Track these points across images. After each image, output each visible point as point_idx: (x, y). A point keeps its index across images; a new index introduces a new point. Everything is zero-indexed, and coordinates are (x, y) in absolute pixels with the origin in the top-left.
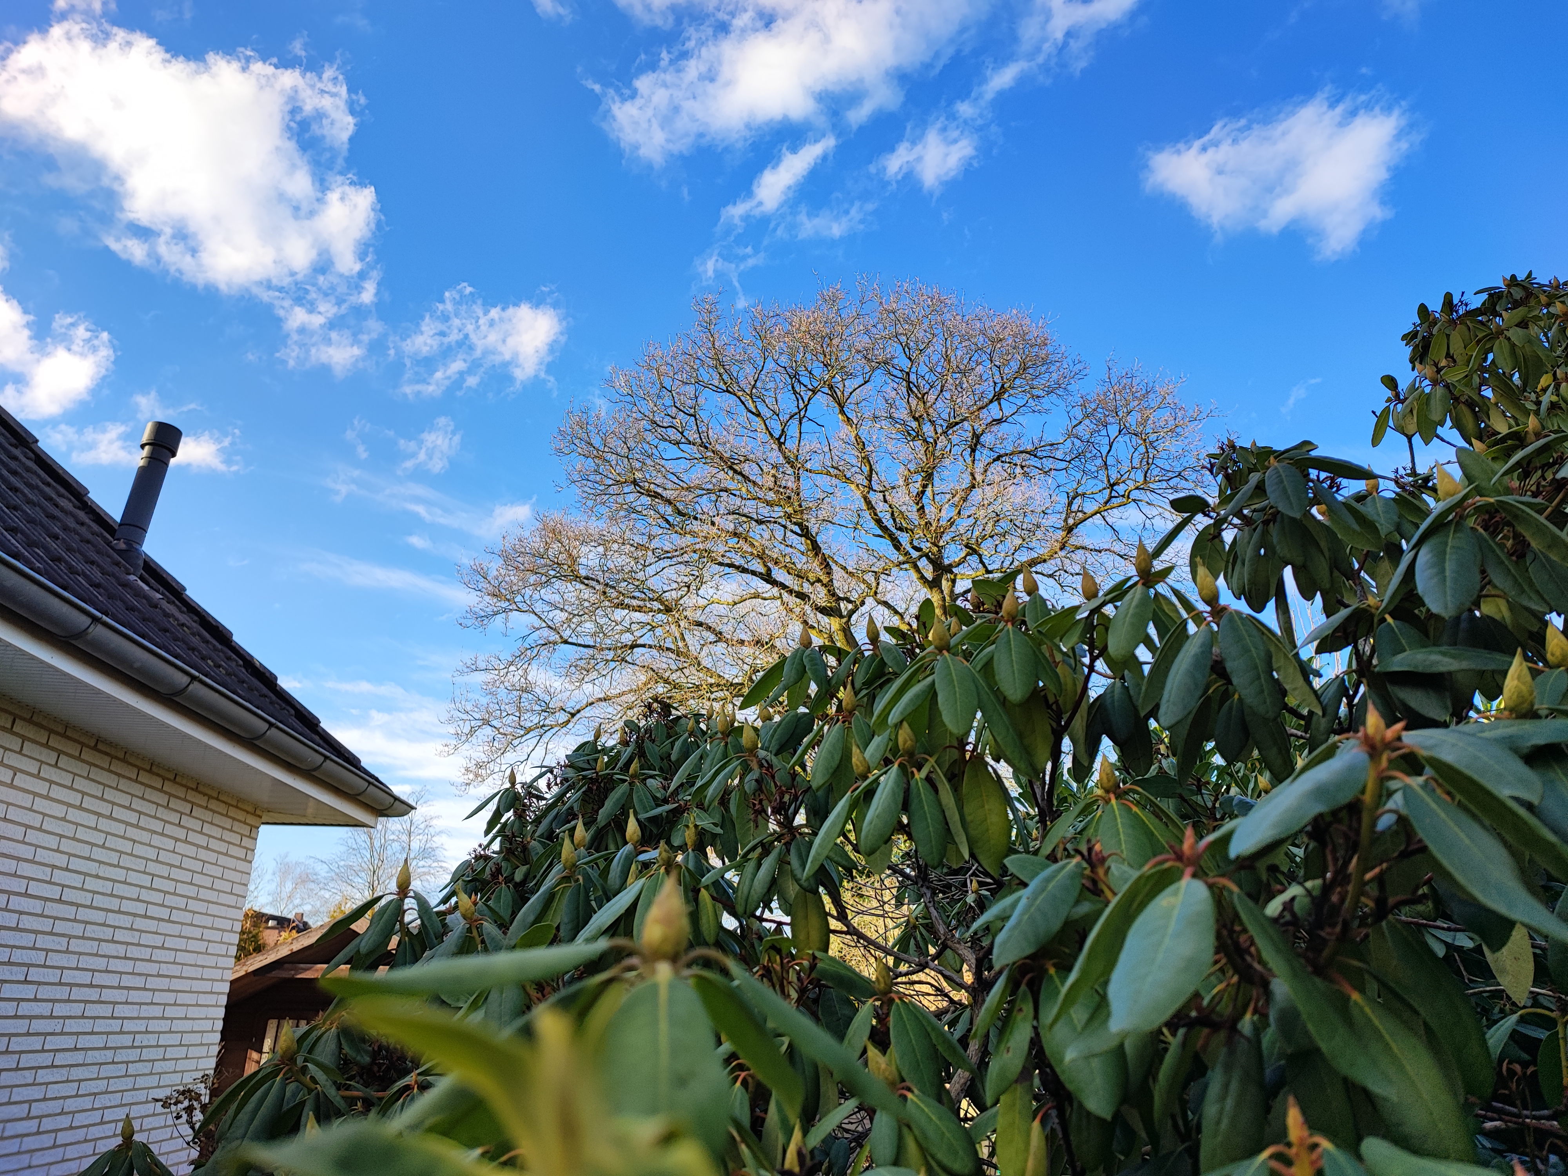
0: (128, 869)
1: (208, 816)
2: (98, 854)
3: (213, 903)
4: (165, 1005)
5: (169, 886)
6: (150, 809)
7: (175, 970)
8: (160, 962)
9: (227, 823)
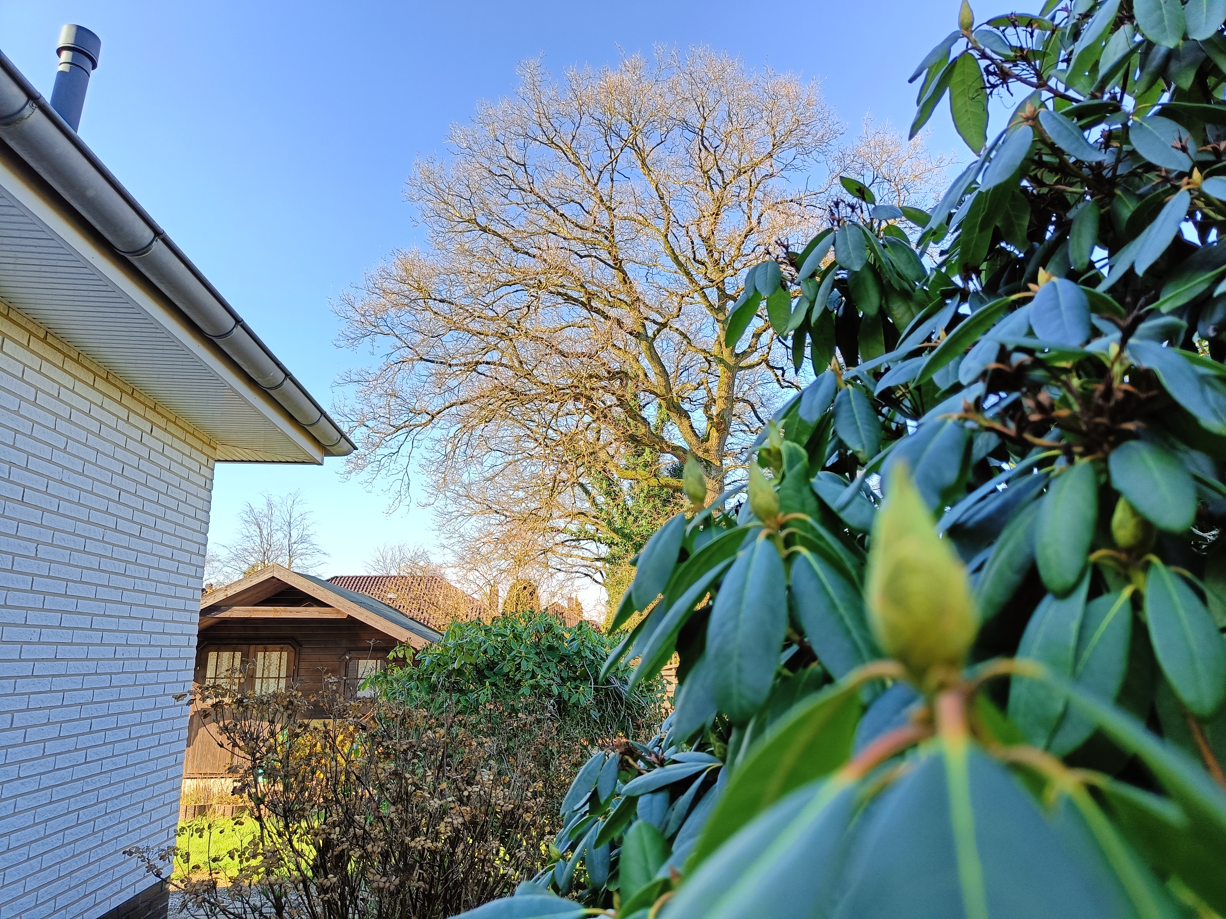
0: (94, 479)
1: (168, 439)
2: (59, 457)
3: (179, 525)
4: (143, 619)
5: (137, 503)
6: (111, 421)
7: (150, 587)
8: (135, 577)
9: (187, 450)
